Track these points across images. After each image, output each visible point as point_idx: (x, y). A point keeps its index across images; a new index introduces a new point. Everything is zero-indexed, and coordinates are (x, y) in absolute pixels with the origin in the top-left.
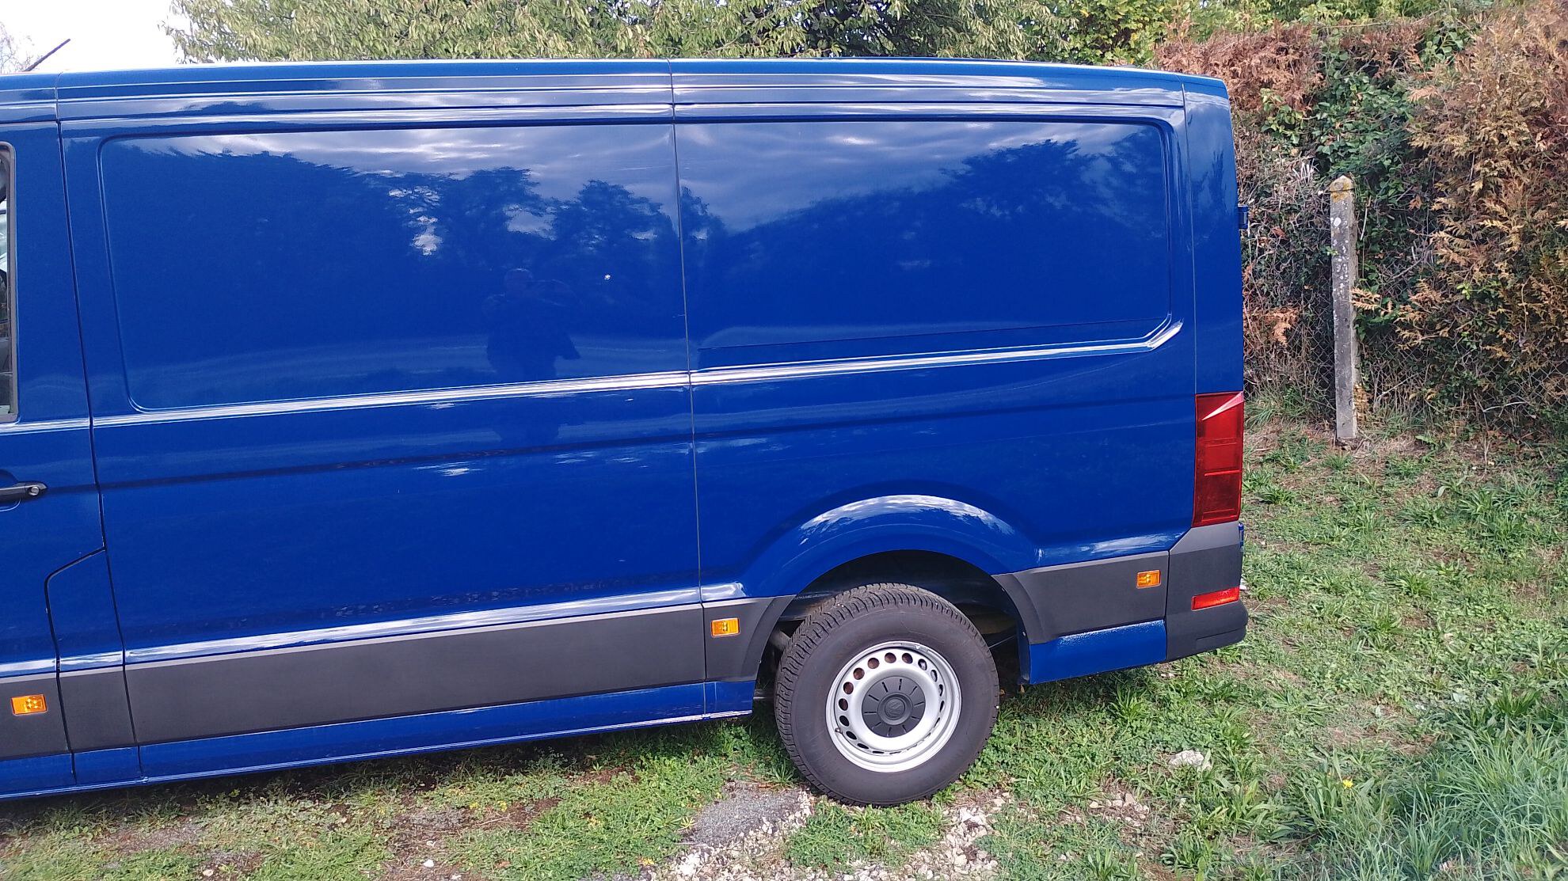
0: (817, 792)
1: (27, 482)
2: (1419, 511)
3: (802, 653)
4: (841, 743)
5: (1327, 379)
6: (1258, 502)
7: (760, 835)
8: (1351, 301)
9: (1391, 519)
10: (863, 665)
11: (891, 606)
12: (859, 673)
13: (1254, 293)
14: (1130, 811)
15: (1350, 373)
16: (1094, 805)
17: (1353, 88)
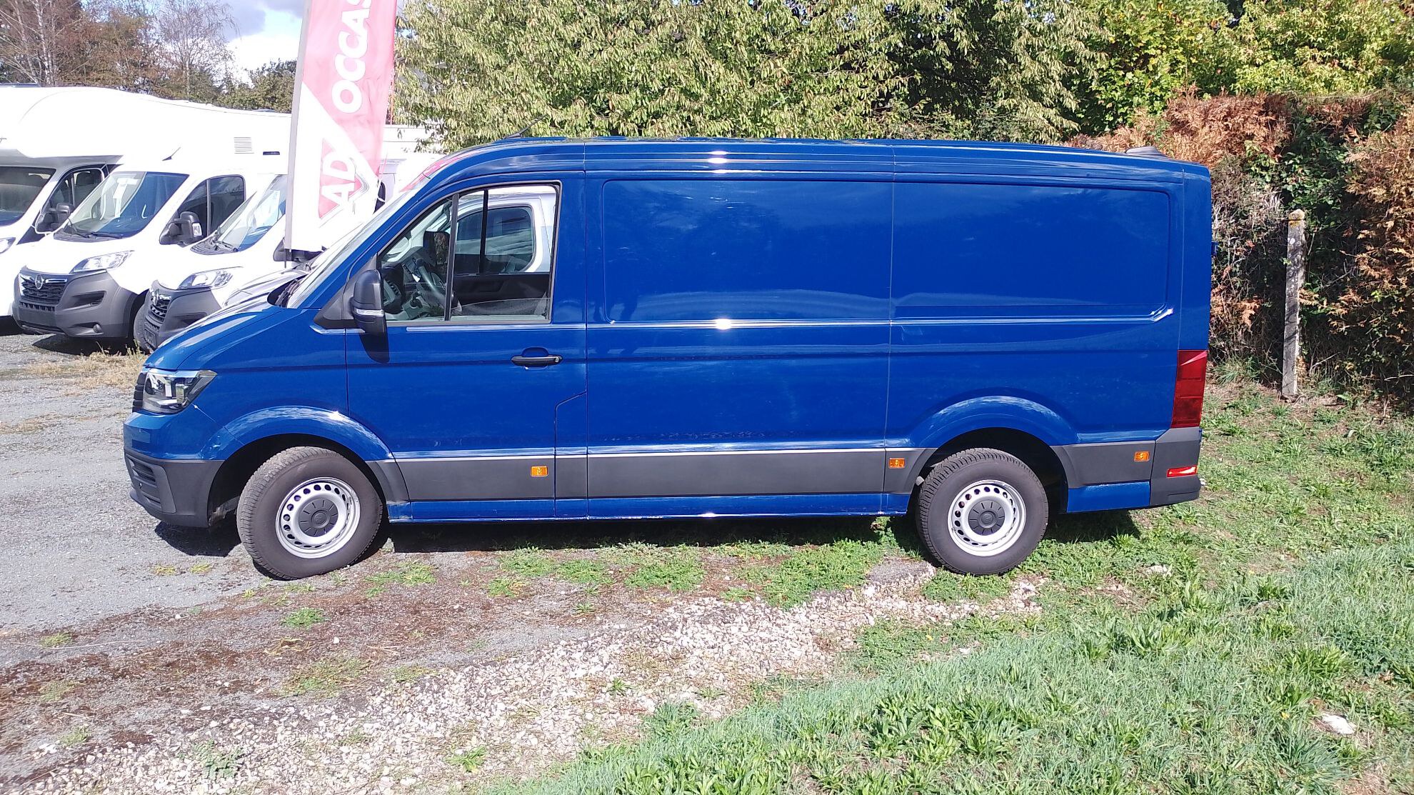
0: (937, 564)
1: (554, 355)
2: (1333, 445)
3: (937, 482)
4: (955, 536)
5: (1278, 353)
6: (1220, 434)
7: (907, 582)
8: (1298, 299)
9: (1313, 450)
10: (971, 492)
11: (991, 459)
12: (968, 497)
13: (1230, 287)
14: (1121, 593)
15: (1295, 348)
16: (1099, 588)
17: (1313, 145)
